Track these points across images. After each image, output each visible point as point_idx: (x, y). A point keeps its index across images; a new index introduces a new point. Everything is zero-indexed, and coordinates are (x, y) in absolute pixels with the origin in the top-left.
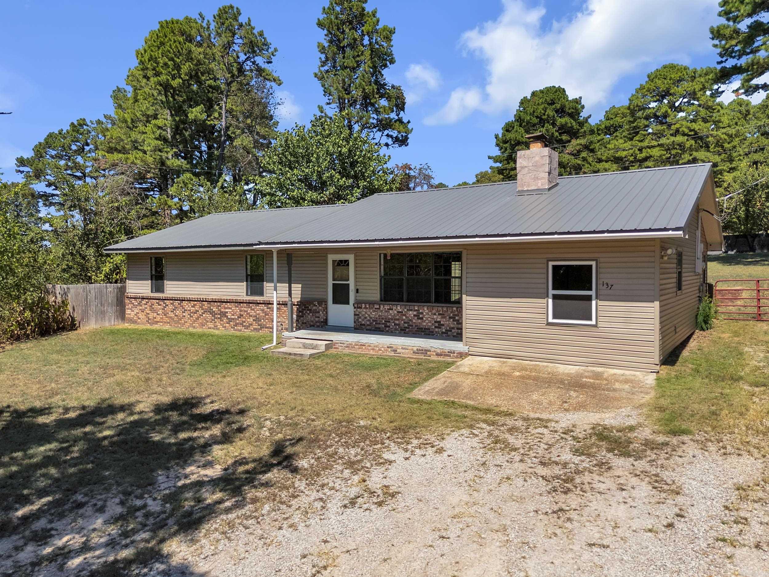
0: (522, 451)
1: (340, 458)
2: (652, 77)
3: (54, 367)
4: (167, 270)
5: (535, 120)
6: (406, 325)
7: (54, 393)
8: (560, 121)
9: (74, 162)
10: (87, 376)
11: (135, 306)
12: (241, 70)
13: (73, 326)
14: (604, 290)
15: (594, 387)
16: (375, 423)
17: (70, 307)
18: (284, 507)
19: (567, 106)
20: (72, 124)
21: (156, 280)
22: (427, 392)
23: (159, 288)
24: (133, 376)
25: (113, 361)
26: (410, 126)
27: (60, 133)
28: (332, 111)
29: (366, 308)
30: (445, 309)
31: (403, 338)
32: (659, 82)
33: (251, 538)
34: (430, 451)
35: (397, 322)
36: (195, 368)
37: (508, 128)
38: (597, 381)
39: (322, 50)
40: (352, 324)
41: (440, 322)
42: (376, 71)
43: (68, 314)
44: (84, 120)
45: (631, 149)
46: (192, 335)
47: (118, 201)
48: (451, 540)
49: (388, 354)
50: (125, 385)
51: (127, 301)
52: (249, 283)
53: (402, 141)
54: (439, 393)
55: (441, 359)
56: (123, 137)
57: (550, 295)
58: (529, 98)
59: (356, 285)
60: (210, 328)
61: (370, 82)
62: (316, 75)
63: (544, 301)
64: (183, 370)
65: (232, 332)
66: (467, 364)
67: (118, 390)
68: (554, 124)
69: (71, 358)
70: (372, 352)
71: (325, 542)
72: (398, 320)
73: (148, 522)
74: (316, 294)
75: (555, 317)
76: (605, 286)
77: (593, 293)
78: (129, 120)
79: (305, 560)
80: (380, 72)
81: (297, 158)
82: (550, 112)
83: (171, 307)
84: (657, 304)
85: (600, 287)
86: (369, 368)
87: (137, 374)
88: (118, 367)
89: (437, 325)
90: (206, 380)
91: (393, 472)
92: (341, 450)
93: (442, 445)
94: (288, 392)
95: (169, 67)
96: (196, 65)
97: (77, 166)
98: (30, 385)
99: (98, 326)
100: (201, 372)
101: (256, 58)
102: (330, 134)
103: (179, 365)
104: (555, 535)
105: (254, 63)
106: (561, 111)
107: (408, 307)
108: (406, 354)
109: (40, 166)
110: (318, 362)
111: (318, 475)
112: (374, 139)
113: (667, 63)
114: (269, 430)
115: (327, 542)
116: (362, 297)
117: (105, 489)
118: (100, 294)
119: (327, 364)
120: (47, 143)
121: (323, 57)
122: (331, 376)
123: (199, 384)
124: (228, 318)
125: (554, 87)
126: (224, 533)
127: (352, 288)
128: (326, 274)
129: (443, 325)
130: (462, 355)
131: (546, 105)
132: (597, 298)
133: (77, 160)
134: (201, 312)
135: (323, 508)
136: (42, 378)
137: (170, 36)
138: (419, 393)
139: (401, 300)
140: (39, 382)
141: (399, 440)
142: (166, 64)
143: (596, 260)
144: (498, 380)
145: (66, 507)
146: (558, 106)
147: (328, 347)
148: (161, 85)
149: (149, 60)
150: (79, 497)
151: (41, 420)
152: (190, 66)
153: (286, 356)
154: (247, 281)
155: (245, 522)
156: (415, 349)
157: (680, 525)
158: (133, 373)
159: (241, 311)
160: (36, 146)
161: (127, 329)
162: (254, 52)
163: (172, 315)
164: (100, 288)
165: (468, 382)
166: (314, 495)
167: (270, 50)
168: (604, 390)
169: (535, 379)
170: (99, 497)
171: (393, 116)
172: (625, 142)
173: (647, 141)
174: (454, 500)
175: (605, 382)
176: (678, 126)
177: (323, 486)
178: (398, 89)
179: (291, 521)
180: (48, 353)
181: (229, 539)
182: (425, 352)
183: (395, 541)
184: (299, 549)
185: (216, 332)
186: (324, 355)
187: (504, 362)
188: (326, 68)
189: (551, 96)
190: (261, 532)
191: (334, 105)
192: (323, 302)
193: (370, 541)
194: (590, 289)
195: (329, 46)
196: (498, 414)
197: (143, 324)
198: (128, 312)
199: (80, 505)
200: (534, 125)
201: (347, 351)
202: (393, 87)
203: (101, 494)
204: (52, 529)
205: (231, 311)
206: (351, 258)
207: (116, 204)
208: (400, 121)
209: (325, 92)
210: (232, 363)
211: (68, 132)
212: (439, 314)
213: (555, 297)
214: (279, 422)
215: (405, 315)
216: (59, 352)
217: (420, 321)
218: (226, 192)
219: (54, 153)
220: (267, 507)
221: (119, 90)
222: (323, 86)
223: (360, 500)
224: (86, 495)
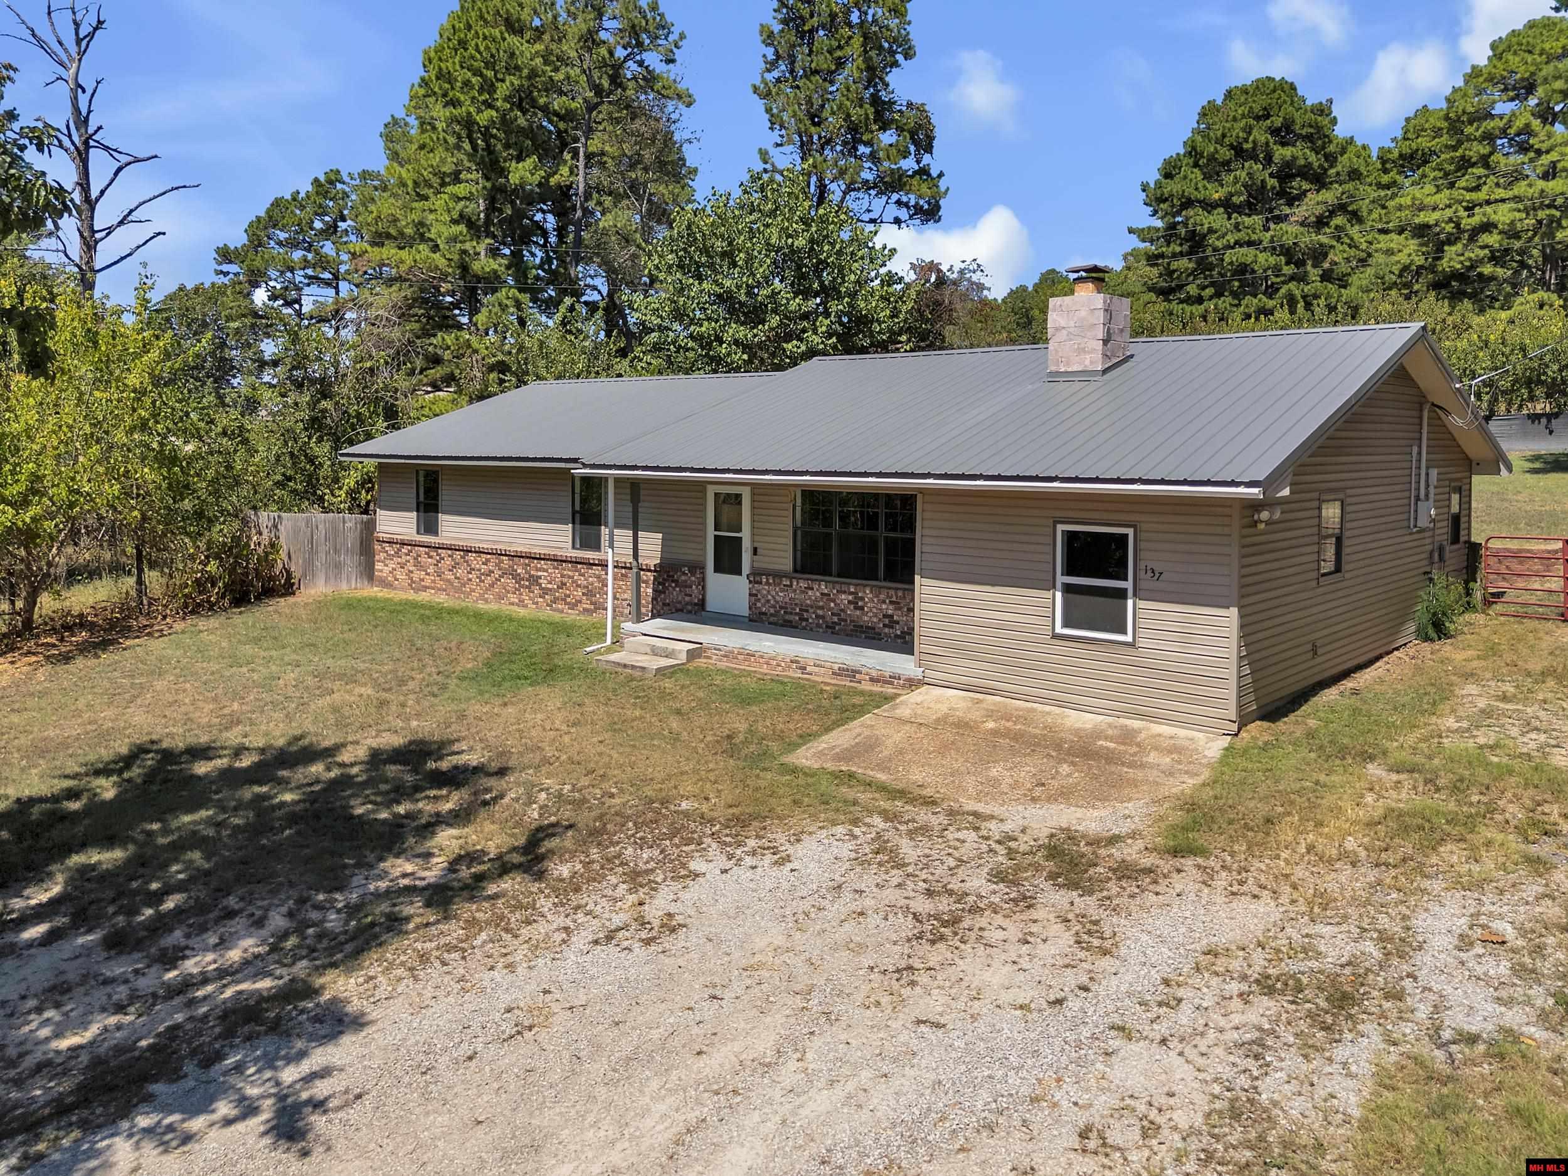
0: (910, 869)
1: (622, 864)
2: (1501, 49)
3: (245, 669)
4: (445, 494)
5: (1225, 153)
6: (835, 619)
7: (234, 721)
8: (1282, 153)
9: (317, 253)
10: (290, 691)
11: (390, 557)
12: (616, 80)
13: (288, 588)
14: (1146, 584)
15: (1110, 758)
16: (705, 808)
17: (283, 554)
18: (507, 937)
19: (1298, 121)
20: (316, 180)
21: (426, 511)
22: (821, 754)
23: (429, 527)
24: (361, 696)
25: (339, 664)
26: (943, 184)
27: (294, 199)
28: (787, 158)
29: (768, 583)
30: (900, 594)
31: (822, 644)
32: (1513, 60)
33: (447, 978)
34: (769, 858)
35: (820, 612)
36: (465, 684)
37: (1169, 171)
38: (1122, 748)
39: (769, 38)
40: (746, 612)
41: (892, 616)
42: (874, 75)
43: (281, 566)
44: (338, 172)
45: (1450, 206)
46: (478, 616)
47: (371, 357)
48: (724, 1003)
49: (791, 673)
50: (346, 711)
51: (377, 547)
52: (578, 526)
53: (929, 213)
54: (838, 758)
55: (877, 688)
56: (399, 214)
57: (1059, 585)
58: (1219, 102)
59: (753, 541)
60: (512, 604)
61: (861, 99)
62: (755, 89)
63: (1049, 594)
64: (444, 687)
65: (547, 614)
66: (912, 702)
67: (332, 721)
68: (1269, 159)
69: (274, 653)
70: (765, 669)
71: (546, 992)
72: (822, 608)
73: (319, 946)
74: (687, 553)
75: (1066, 625)
76: (1150, 574)
77: (1128, 585)
78: (410, 183)
79: (508, 1015)
80: (881, 79)
81: (712, 257)
82: (1260, 135)
83: (448, 562)
84: (1234, 611)
85: (1142, 574)
86: (745, 699)
87: (370, 691)
88: (341, 676)
89: (887, 621)
90: (475, 708)
91: (695, 892)
92: (630, 851)
93: (791, 851)
94: (595, 740)
95: (472, 88)
96: (529, 78)
97: (322, 262)
98: (200, 704)
99: (328, 590)
100: (473, 692)
101: (645, 55)
102: (777, 209)
103: (439, 678)
104: (878, 1003)
105: (641, 63)
106: (1284, 133)
107: (838, 587)
108: (820, 676)
109: (258, 263)
110: (668, 684)
111: (577, 890)
112: (869, 211)
113: (1538, 17)
114: (541, 808)
115: (549, 992)
116: (764, 563)
117: (271, 891)
118: (334, 532)
119: (683, 687)
120: (270, 217)
121: (770, 53)
122: (678, 712)
123: (462, 716)
124: (541, 589)
125: (1269, 79)
126: (412, 969)
127: (746, 545)
128: (705, 517)
129: (897, 622)
130: (912, 684)
131: (1252, 121)
132: (1135, 595)
133: (324, 250)
134: (497, 573)
135: (564, 942)
136: (220, 691)
137: (478, 27)
138: (804, 757)
139: (826, 572)
140: (215, 699)
141: (728, 839)
142: (467, 83)
143: (1134, 527)
144: (949, 735)
145: (211, 916)
146: (1278, 122)
147: (692, 655)
148: (459, 123)
149: (438, 78)
150: (232, 902)
151: (202, 768)
152: (512, 84)
153: (620, 670)
154: (573, 523)
155: (446, 955)
156: (836, 667)
157: (1074, 1004)
158: (363, 690)
159: (562, 576)
160: (251, 225)
161: (376, 600)
162: (639, 44)
163: (450, 576)
164: (333, 522)
165: (897, 737)
166: (561, 921)
167: (671, 38)
168: (1123, 764)
169: (1017, 737)
170: (260, 903)
171: (908, 164)
172: (1439, 190)
173: (1485, 188)
174: (760, 943)
175: (1135, 749)
176: (1553, 156)
177: (578, 908)
178: (921, 109)
179: (510, 959)
180: (239, 641)
181: (416, 979)
182: (852, 673)
183: (643, 999)
184: (506, 999)
185: (522, 612)
186: (681, 670)
187: (979, 701)
188: (776, 74)
189: (1262, 101)
190: (462, 971)
191: (789, 148)
192: (697, 568)
193: (609, 996)
194: (1126, 579)
195: (782, 31)
196: (912, 801)
197: (403, 589)
198: (379, 566)
199: (230, 914)
200: (1227, 163)
201: (724, 664)
202: (910, 105)
203: (263, 899)
204: (187, 947)
205: (548, 575)
206: (746, 493)
207: (368, 364)
208: (923, 172)
209: (773, 123)
210: (526, 678)
211: (308, 197)
212: (891, 602)
213: (1068, 589)
214: (560, 795)
215: (834, 601)
216: (257, 640)
217: (858, 612)
218: (570, 332)
219: (283, 236)
220: (484, 936)
221: (395, 122)
222: (768, 110)
223: (620, 934)
224: (242, 899)
